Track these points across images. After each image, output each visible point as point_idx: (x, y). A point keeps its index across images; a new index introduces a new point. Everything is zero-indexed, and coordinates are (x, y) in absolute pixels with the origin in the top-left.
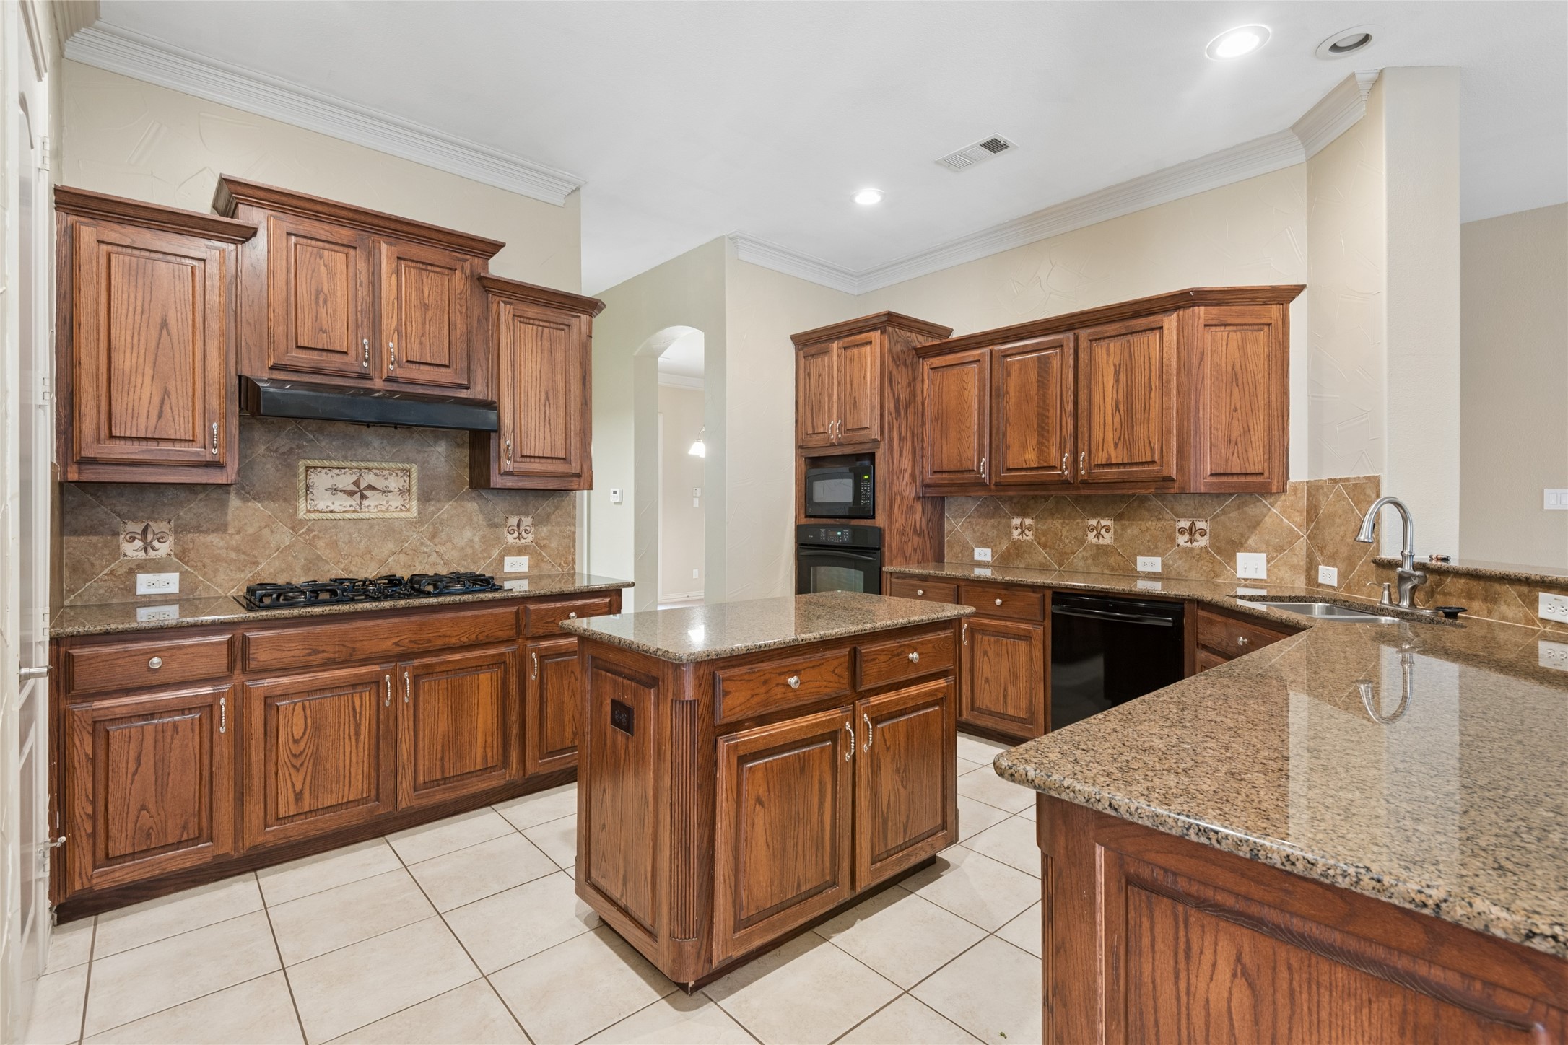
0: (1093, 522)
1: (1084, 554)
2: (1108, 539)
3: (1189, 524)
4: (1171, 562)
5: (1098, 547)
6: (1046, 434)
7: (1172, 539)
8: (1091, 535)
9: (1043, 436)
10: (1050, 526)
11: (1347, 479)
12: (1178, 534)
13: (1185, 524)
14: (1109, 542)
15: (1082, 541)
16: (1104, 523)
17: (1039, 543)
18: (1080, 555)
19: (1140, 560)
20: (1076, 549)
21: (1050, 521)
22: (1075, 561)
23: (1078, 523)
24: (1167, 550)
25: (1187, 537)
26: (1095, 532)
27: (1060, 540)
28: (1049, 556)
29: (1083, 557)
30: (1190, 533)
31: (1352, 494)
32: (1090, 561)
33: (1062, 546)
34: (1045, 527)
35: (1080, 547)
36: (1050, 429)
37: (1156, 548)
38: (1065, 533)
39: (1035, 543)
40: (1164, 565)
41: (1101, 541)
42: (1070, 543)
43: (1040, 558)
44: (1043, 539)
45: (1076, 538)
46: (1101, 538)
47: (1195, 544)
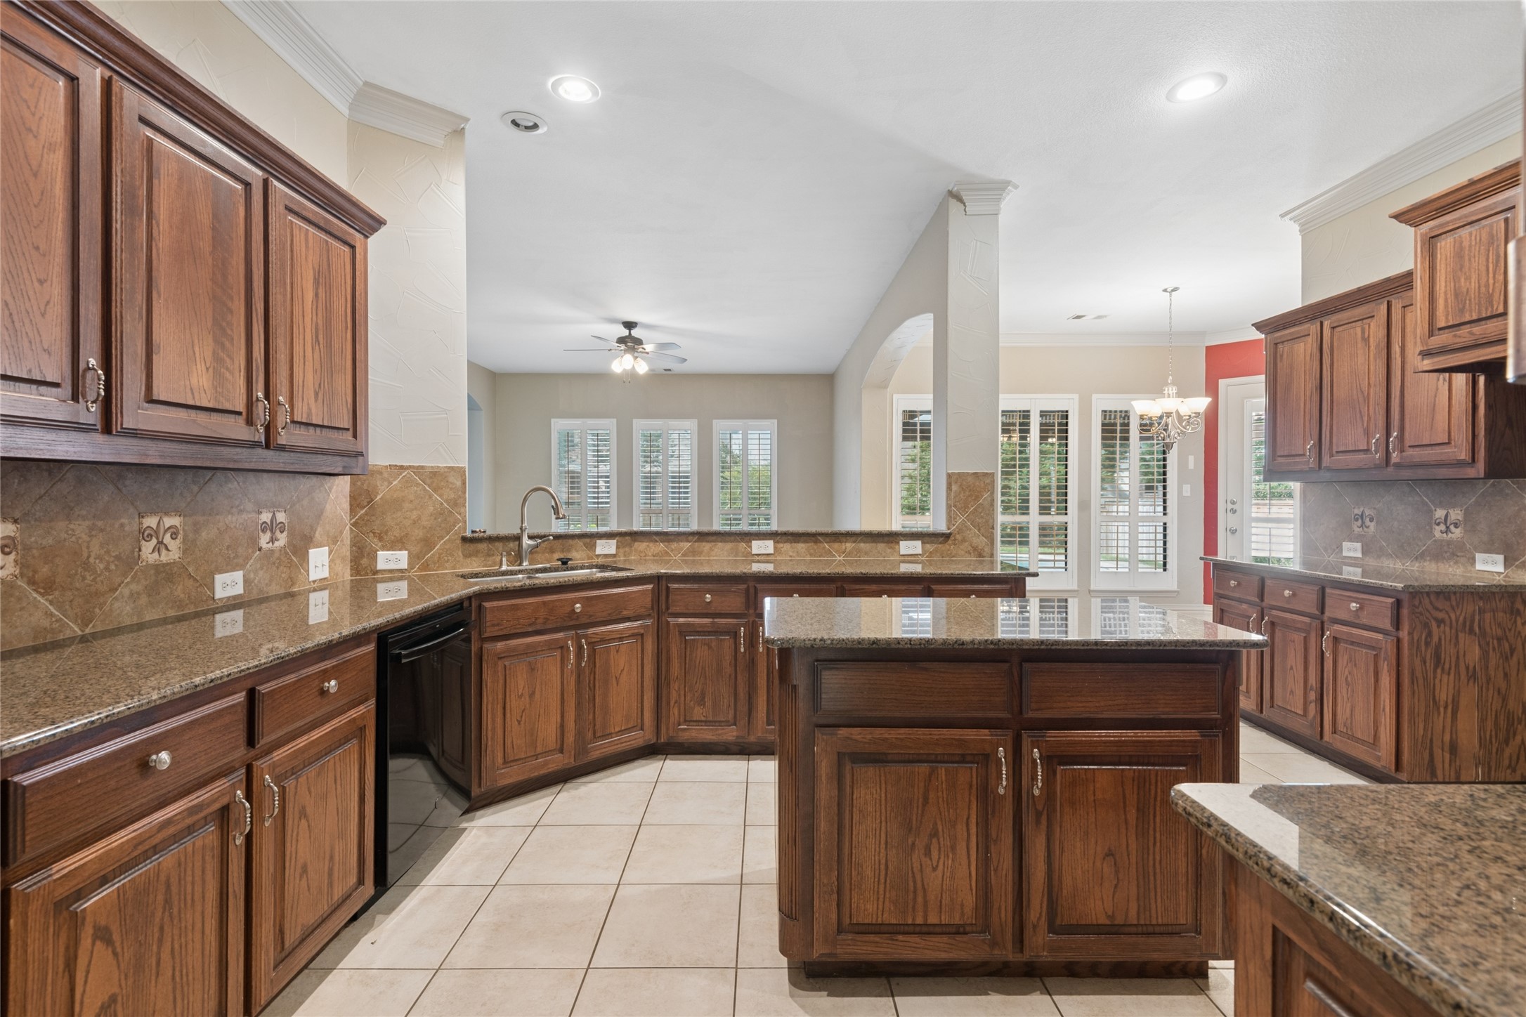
0: (151, 522)
1: (134, 587)
2: (174, 552)
3: (270, 515)
4: (252, 576)
5: (158, 568)
6: (227, 344)
7: (254, 541)
8: (147, 547)
9: (223, 346)
10: (64, 535)
11: (422, 467)
12: (261, 533)
13: (266, 517)
14: (176, 557)
15: (130, 561)
16: (169, 521)
17: (32, 582)
18: (126, 592)
19: (220, 579)
20: (118, 580)
21: (62, 524)
22: (116, 605)
23: (122, 525)
24: (247, 558)
25: (268, 535)
26: (154, 541)
27: (86, 566)
28: (59, 609)
29: (132, 595)
30: (272, 531)
31: (428, 481)
32: (144, 600)
33: (89, 578)
34: (50, 541)
35: (125, 575)
36: (235, 338)
37: (237, 556)
38: (96, 549)
39: (21, 583)
40: (247, 581)
41: (165, 557)
42: (107, 568)
43: (38, 619)
44: (45, 570)
45: (118, 558)
46: (164, 552)
47: (277, 544)
